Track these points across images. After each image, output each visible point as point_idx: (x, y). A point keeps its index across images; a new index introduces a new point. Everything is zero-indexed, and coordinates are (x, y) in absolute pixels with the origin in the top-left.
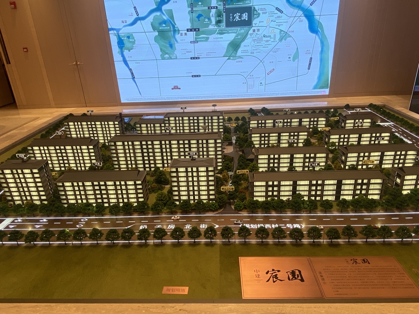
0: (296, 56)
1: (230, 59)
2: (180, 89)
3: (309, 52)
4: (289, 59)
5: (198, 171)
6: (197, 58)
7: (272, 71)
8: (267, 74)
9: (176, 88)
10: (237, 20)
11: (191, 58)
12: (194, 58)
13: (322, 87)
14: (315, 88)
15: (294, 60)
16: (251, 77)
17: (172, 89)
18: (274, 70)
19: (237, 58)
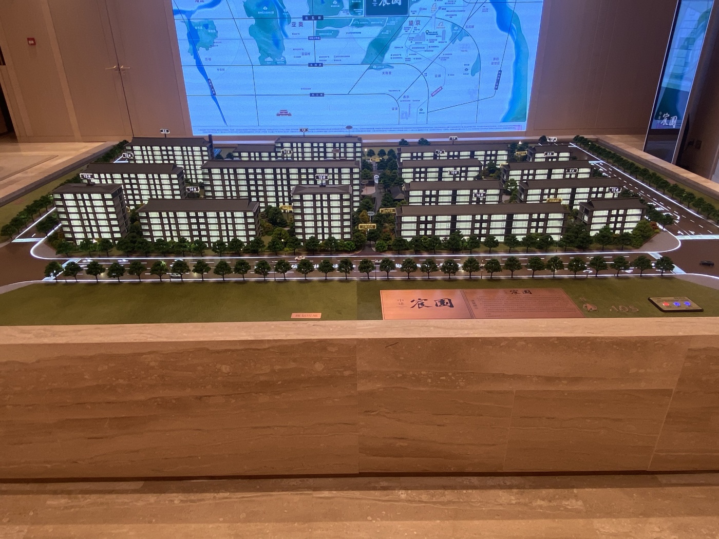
0: (476, 68)
1: (373, 68)
2: (290, 115)
3: (497, 61)
4: (466, 72)
5: (329, 200)
6: (318, 65)
7: (438, 90)
8: (430, 95)
9: (284, 113)
10: (384, 5)
11: (309, 65)
12: (313, 65)
13: (517, 119)
14: (504, 120)
15: (473, 74)
16: (406, 99)
17: (278, 115)
18: (442, 89)
19: (383, 67)
